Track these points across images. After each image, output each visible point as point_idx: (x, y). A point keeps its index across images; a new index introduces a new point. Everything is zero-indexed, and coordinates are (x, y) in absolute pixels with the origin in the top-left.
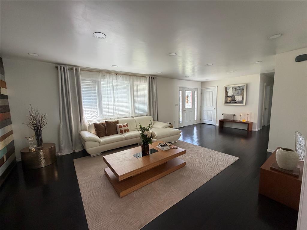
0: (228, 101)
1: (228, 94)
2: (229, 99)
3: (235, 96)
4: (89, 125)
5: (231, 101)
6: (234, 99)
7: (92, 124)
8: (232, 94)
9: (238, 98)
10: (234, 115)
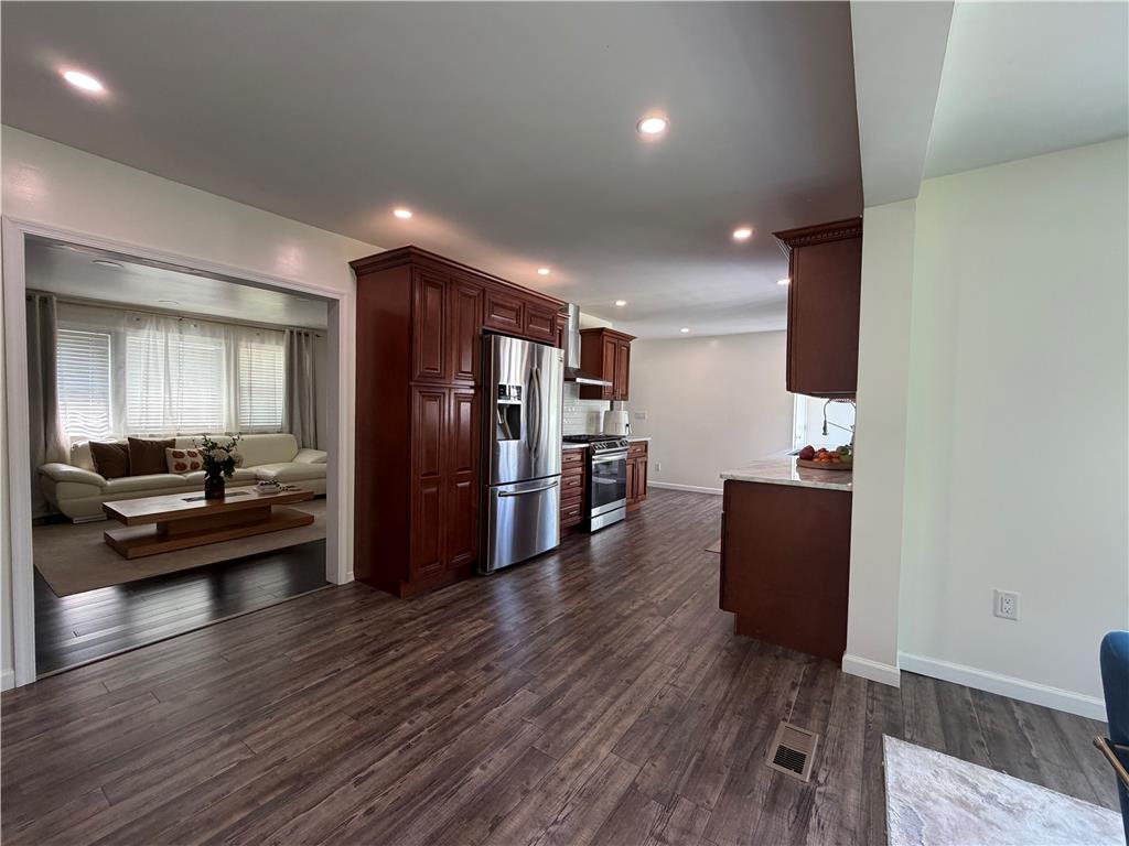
4: (76, 447)
7: (82, 446)
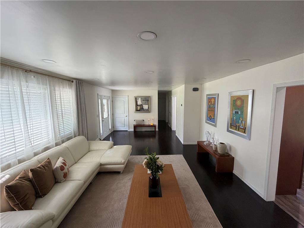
0: (138, 109)
1: (138, 103)
2: (139, 108)
3: (143, 105)
5: (140, 109)
6: (143, 108)
8: (141, 103)
9: (146, 107)
10: (143, 120)
